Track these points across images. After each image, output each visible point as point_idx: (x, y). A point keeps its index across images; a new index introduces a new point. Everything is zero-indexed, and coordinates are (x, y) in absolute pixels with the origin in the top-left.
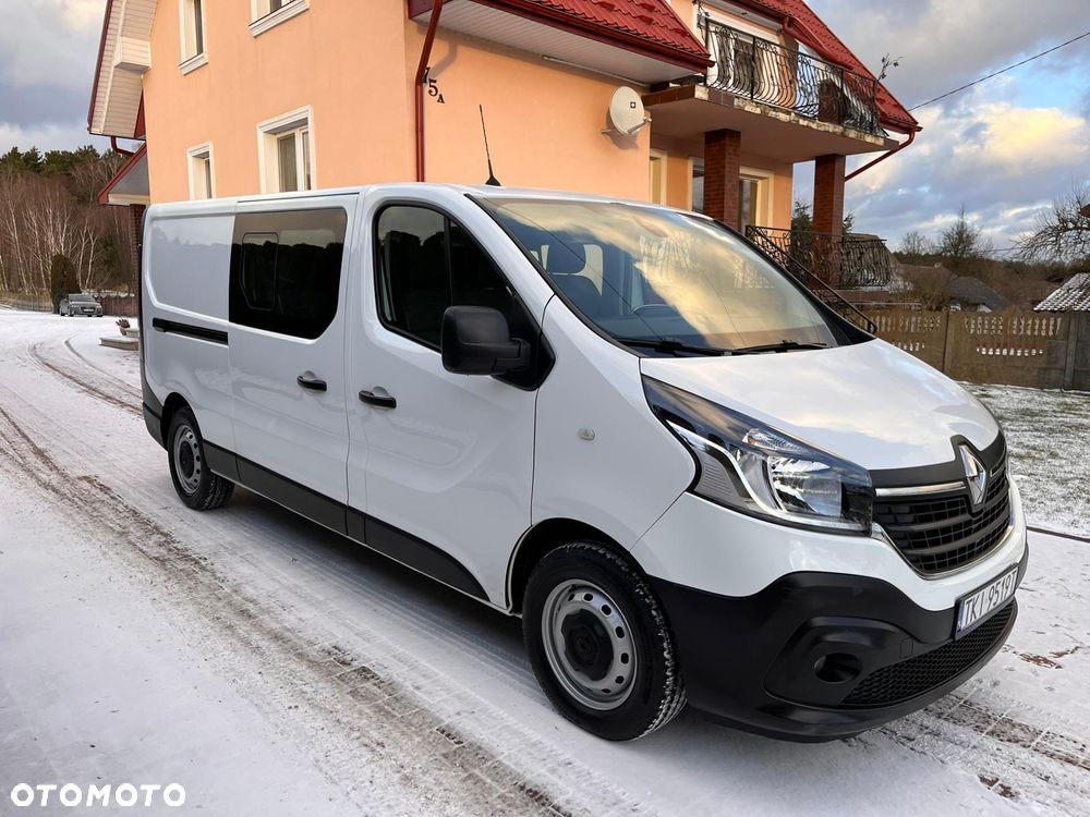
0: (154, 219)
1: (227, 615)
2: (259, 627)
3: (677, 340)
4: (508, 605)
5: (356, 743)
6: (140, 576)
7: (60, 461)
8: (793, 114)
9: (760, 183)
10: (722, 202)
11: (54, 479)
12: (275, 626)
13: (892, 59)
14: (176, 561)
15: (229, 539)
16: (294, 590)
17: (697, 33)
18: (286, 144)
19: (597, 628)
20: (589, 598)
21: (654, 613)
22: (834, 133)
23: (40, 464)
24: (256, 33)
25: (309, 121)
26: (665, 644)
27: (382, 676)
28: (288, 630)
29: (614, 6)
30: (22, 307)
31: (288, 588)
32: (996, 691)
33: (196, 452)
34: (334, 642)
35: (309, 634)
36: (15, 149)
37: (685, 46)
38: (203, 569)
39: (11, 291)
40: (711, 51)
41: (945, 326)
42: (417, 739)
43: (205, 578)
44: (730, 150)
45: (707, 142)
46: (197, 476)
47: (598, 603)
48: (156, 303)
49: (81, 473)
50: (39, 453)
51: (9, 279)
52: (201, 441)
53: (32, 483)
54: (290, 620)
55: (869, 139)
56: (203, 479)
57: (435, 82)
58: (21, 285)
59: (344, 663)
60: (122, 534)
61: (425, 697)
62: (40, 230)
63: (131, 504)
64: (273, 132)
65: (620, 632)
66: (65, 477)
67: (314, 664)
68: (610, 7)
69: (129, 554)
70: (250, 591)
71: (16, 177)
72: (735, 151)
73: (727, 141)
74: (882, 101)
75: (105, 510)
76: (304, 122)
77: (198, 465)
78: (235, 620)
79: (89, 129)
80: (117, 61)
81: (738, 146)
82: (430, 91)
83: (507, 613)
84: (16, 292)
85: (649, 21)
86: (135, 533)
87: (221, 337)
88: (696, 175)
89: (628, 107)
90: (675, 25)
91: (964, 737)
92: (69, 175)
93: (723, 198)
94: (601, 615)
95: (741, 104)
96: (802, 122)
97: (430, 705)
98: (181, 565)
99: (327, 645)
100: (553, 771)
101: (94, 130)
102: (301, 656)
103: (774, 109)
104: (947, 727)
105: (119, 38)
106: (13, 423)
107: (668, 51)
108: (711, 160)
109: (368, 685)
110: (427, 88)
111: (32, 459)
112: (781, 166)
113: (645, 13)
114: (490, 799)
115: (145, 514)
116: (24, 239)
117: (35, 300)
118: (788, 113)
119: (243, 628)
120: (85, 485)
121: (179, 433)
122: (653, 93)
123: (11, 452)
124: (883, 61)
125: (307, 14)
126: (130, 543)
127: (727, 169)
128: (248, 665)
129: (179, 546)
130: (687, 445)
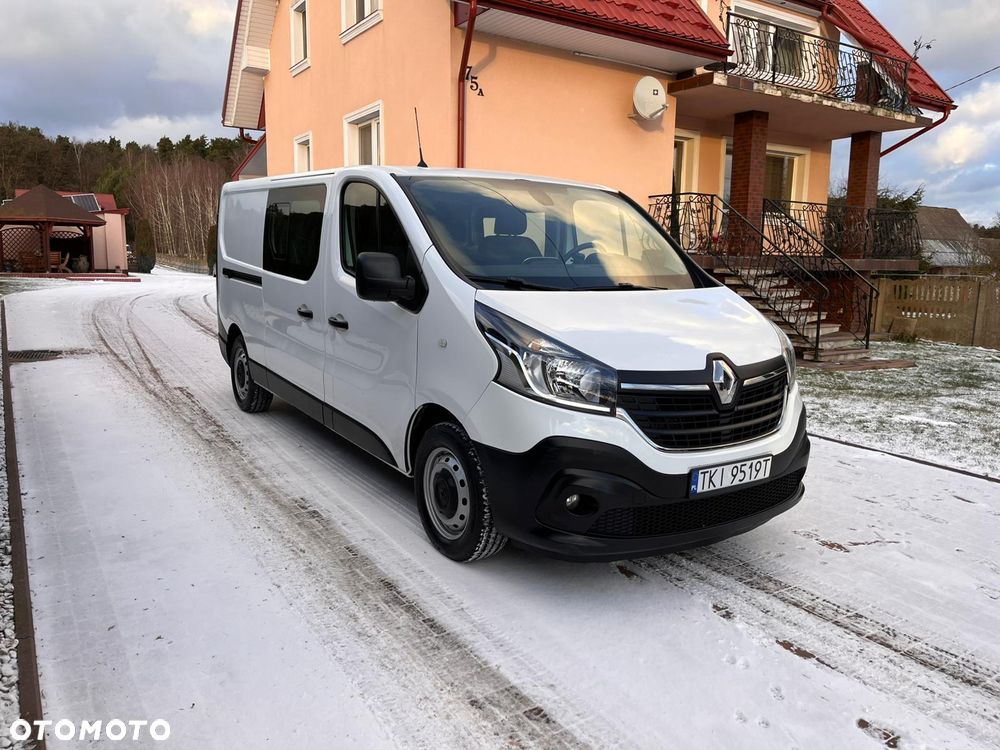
0: (226, 193)
1: (239, 475)
2: (257, 485)
3: (520, 280)
4: (408, 469)
5: (287, 549)
6: (191, 449)
7: (166, 376)
8: (816, 96)
9: (796, 160)
10: (748, 178)
11: (158, 388)
12: (268, 484)
13: (924, 42)
14: (219, 441)
15: (261, 431)
16: (291, 465)
17: (720, 26)
18: (365, 132)
19: (450, 480)
20: (447, 460)
21: (479, 468)
22: (860, 112)
23: (152, 378)
24: (344, 41)
25: (381, 113)
26: (484, 490)
27: (324, 516)
28: (275, 487)
29: (636, 7)
30: (186, 270)
31: (288, 463)
32: (779, 561)
33: (246, 368)
34: (302, 496)
35: (289, 490)
36: (188, 137)
37: (705, 38)
38: (236, 448)
39: (179, 256)
40: (731, 41)
41: (976, 296)
42: (328, 551)
43: (233, 453)
44: (758, 129)
45: (736, 123)
46: (246, 386)
47: (452, 462)
48: (225, 256)
49: (178, 385)
50: (154, 371)
51: (178, 246)
52: (248, 359)
53: (141, 389)
54: (279, 481)
55: (899, 117)
56: (250, 388)
57: (476, 78)
58: (186, 251)
59: (303, 508)
60: (190, 424)
61: (347, 530)
62: (202, 205)
63: (203, 405)
64: (355, 123)
65: (462, 483)
66: (166, 387)
67: (282, 506)
68: (632, 8)
69: (190, 437)
70: (260, 463)
71: (185, 161)
72: (762, 130)
73: (755, 121)
74: (915, 81)
75: (185, 409)
76: (376, 114)
77: (247, 379)
78: (242, 478)
79: (223, 122)
80: (243, 66)
81: (766, 127)
82: (472, 87)
83: (407, 474)
84: (183, 257)
85: (671, 18)
86: (200, 423)
87: (257, 280)
88: (728, 152)
89: (652, 95)
90: (699, 19)
91: (723, 583)
92: (228, 158)
93: (749, 174)
94: (452, 471)
95: (761, 88)
96: (825, 102)
97: (348, 534)
98: (221, 445)
99: (297, 497)
100: (408, 574)
101: (226, 123)
102: (276, 501)
103: (796, 91)
104: (715, 576)
105: (246, 47)
106: (143, 351)
107: (687, 43)
108: (739, 139)
109: (313, 521)
110: (468, 84)
111: (148, 375)
112: (819, 144)
113: (669, 11)
114: (357, 584)
115: (210, 412)
116: (189, 213)
117: (196, 263)
118: (811, 95)
119: (246, 483)
120: (178, 392)
121: (237, 355)
122: (679, 81)
123: (135, 369)
124: (915, 43)
125: (380, 25)
126: (194, 430)
127: (753, 147)
128: (238, 504)
129: (225, 434)
130: (494, 348)
